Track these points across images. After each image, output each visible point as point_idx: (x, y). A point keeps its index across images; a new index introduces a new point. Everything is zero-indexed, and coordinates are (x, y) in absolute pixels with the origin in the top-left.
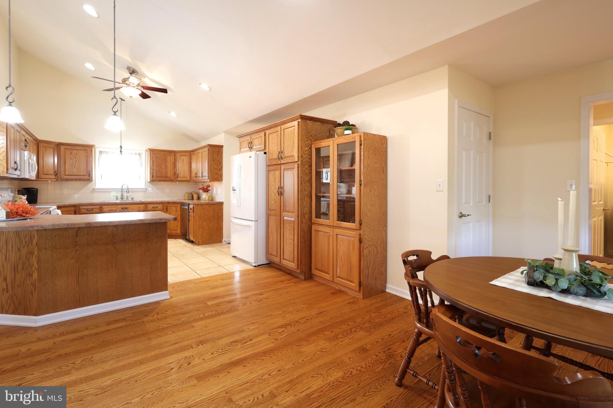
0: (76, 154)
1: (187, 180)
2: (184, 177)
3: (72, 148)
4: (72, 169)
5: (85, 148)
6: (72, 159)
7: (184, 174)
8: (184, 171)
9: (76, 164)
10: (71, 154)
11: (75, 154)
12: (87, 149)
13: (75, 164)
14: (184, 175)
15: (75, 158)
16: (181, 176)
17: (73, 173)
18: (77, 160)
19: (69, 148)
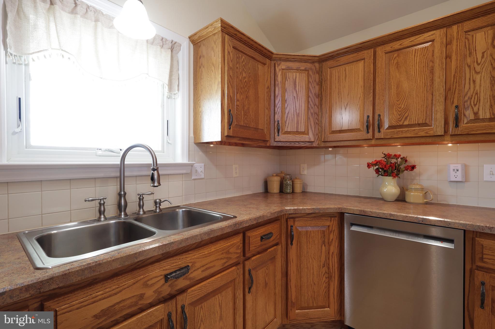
1: (308, 140)
2: (298, 133)
7: (298, 123)
8: (298, 115)
14: (297, 127)
16: (289, 130)
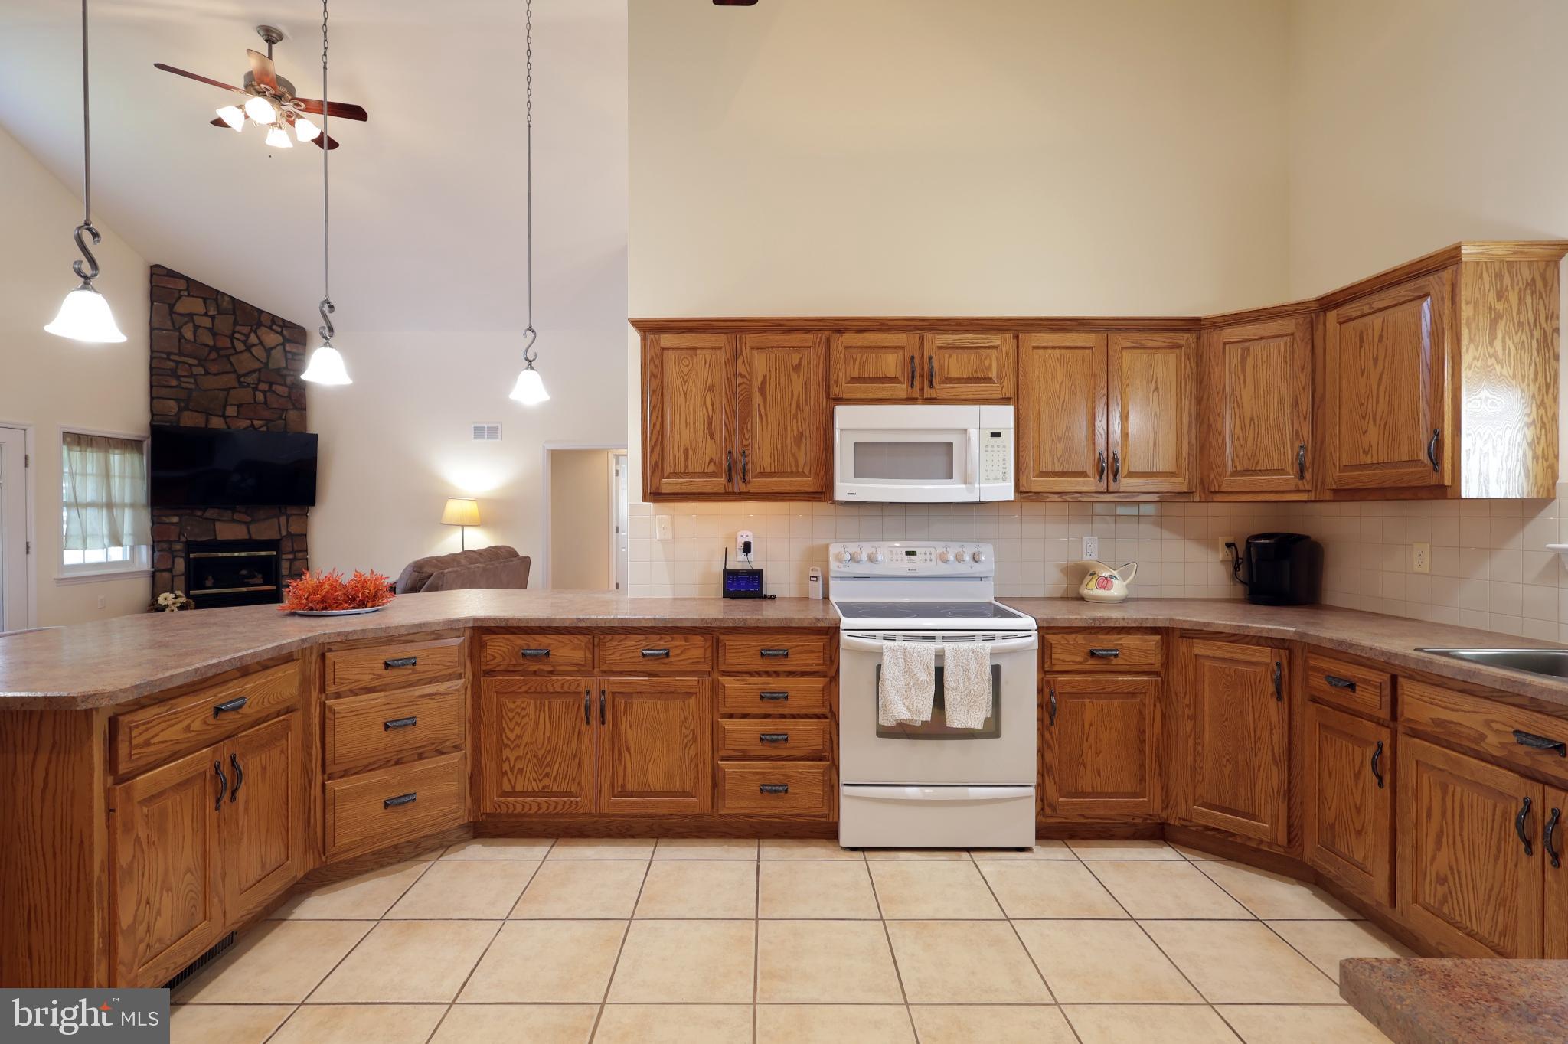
0: (1381, 337)
3: (1366, 310)
4: (1365, 432)
5: (1420, 282)
6: (1363, 373)
9: (1381, 400)
10: (1361, 347)
11: (1376, 340)
12: (1426, 290)
13: (1377, 402)
15: (1376, 360)
17: (1366, 453)
18: (1384, 380)
19: (1355, 314)
